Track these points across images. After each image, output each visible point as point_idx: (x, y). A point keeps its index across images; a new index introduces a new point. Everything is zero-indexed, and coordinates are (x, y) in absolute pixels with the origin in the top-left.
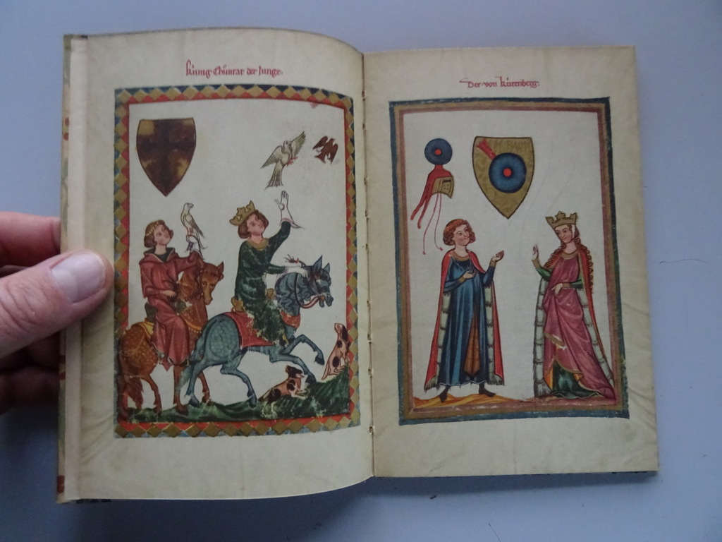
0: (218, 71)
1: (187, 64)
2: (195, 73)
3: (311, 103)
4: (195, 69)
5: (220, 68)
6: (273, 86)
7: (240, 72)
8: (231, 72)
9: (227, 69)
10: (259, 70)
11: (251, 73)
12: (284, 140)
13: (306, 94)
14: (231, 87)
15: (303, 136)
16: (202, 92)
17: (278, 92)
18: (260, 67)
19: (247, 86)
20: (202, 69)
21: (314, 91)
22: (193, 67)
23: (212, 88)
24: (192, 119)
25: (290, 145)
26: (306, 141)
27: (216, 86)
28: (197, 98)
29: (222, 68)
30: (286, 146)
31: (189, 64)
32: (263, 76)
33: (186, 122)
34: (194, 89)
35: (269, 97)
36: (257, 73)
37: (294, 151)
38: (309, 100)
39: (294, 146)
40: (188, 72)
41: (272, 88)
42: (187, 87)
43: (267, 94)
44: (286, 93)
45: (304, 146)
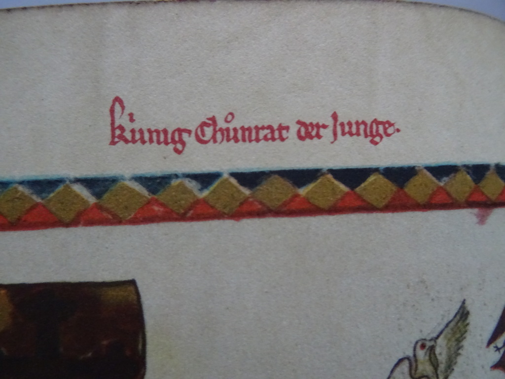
0: (209, 131)
1: (112, 111)
2: (139, 137)
3: (476, 211)
4: (136, 126)
5: (213, 119)
6: (376, 170)
7: (277, 133)
8: (248, 134)
9: (236, 124)
10: (330, 122)
11: (309, 136)
12: (416, 336)
13: (461, 185)
14: (250, 179)
15: (463, 314)
16: (162, 196)
17: (389, 187)
18: (335, 117)
19: (301, 177)
20: (161, 127)
21: (478, 171)
22: (132, 120)
23: (192, 185)
24: (133, 283)
25: (432, 349)
26: (470, 328)
27: (205, 179)
28: (145, 217)
29: (221, 124)
30: (421, 354)
31: (118, 107)
32: (345, 141)
33: (112, 293)
34: (137, 187)
35: (367, 208)
36: (327, 133)
37: (442, 367)
38: (469, 204)
39: (442, 350)
40: (118, 135)
41: (372, 178)
42: (114, 180)
43: (359, 197)
44: (413, 189)
45: (467, 343)
